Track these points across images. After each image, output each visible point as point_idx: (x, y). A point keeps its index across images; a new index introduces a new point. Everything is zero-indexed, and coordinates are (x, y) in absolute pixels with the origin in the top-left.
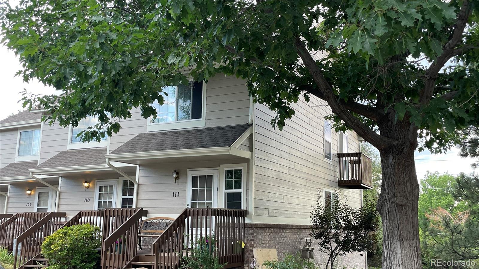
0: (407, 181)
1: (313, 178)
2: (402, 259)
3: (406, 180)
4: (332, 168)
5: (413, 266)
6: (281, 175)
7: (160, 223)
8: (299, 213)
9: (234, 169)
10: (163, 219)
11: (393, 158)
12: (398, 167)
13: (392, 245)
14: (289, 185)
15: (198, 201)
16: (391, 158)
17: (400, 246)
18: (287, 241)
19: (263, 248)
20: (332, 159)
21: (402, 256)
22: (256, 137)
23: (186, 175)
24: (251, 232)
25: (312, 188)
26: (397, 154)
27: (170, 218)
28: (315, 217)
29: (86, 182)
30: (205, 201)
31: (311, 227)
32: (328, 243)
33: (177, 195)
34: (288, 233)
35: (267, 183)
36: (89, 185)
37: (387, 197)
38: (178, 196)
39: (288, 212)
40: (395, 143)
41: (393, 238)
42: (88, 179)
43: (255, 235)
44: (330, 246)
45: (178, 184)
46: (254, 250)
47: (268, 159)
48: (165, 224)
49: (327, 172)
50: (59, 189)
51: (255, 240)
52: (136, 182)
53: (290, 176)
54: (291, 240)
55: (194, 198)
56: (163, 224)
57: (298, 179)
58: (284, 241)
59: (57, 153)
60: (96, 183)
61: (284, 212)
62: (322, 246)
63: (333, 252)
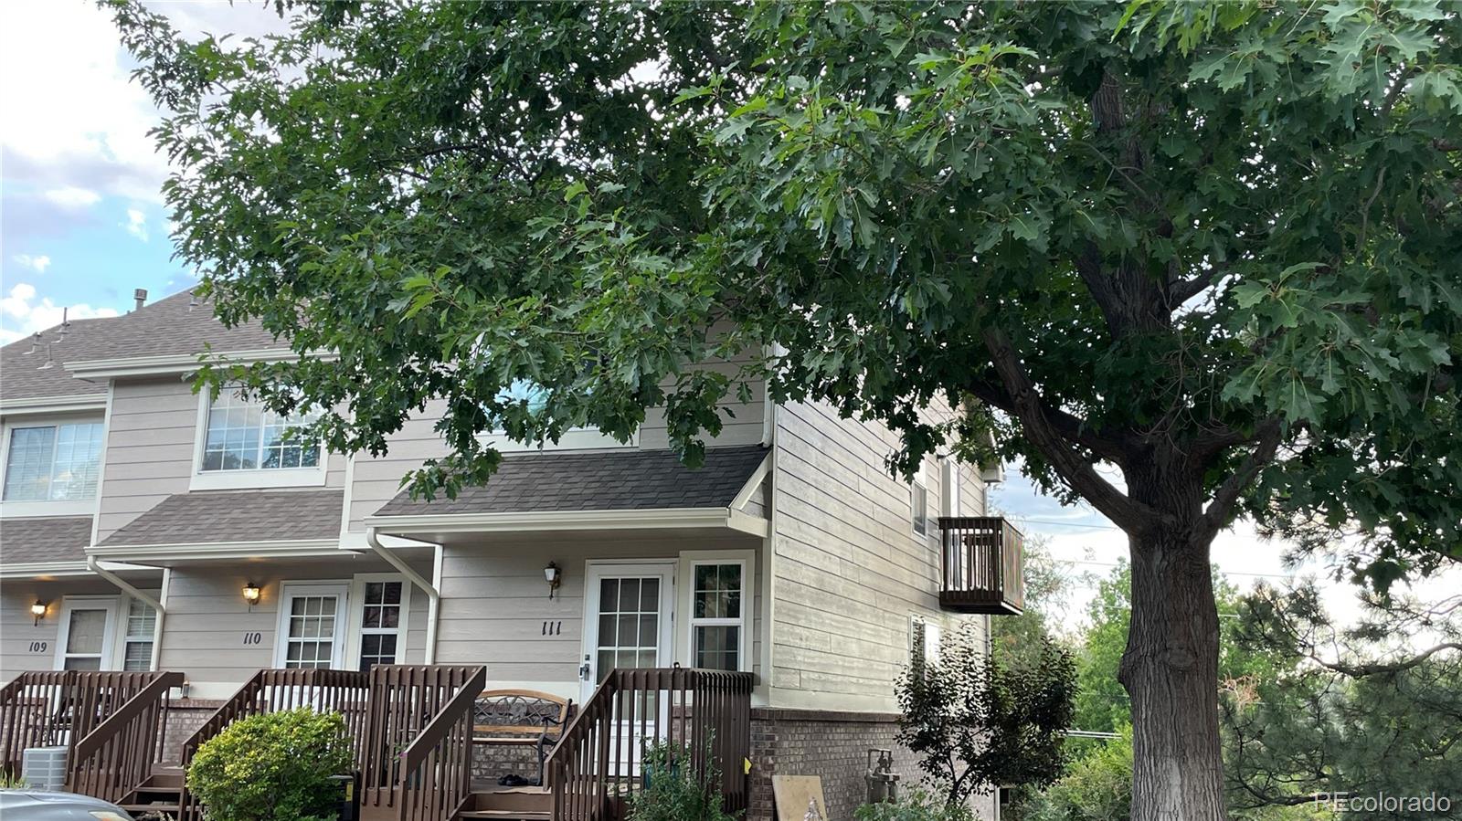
0: (1196, 612)
1: (887, 585)
2: (1183, 799)
3: (1192, 609)
4: (927, 558)
5: (1210, 816)
6: (827, 578)
7: (509, 706)
8: (861, 681)
9: (718, 563)
10: (516, 694)
11: (1164, 556)
12: (1175, 579)
13: (1159, 764)
14: (842, 607)
15: (616, 649)
16: (1158, 555)
17: (1179, 766)
18: (838, 757)
19: (792, 773)
20: (927, 532)
21: (1183, 791)
22: (780, 481)
23: (581, 576)
24: (766, 731)
25: (887, 615)
26: (1173, 545)
27: (538, 693)
28: (906, 692)
29: (251, 586)
30: (637, 649)
31: (898, 721)
32: (945, 762)
33: (555, 630)
34: (839, 734)
35: (798, 601)
36: (260, 595)
37: (1146, 649)
38: (558, 633)
39: (839, 679)
40: (1168, 519)
41: (1162, 749)
42: (257, 579)
43: (777, 739)
44: (949, 770)
45: (558, 601)
46: (776, 779)
47: (801, 537)
48: (524, 710)
49: (918, 567)
50: (163, 602)
51: (777, 752)
52: (435, 591)
53: (843, 580)
54: (846, 754)
55: (605, 637)
56: (518, 709)
57: (859, 589)
58: (832, 757)
59: (162, 500)
60: (281, 591)
61: (830, 677)
62: (930, 770)
63: (957, 784)
